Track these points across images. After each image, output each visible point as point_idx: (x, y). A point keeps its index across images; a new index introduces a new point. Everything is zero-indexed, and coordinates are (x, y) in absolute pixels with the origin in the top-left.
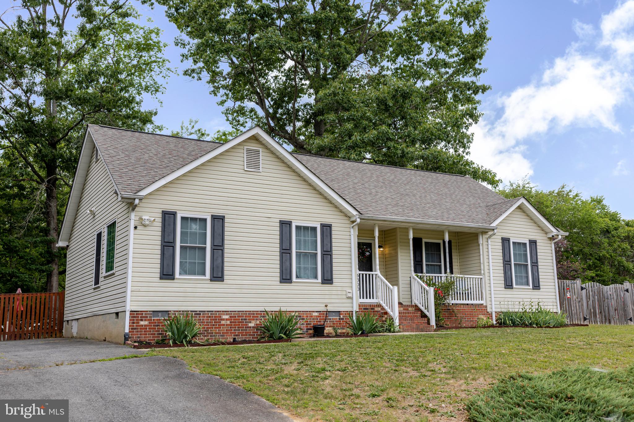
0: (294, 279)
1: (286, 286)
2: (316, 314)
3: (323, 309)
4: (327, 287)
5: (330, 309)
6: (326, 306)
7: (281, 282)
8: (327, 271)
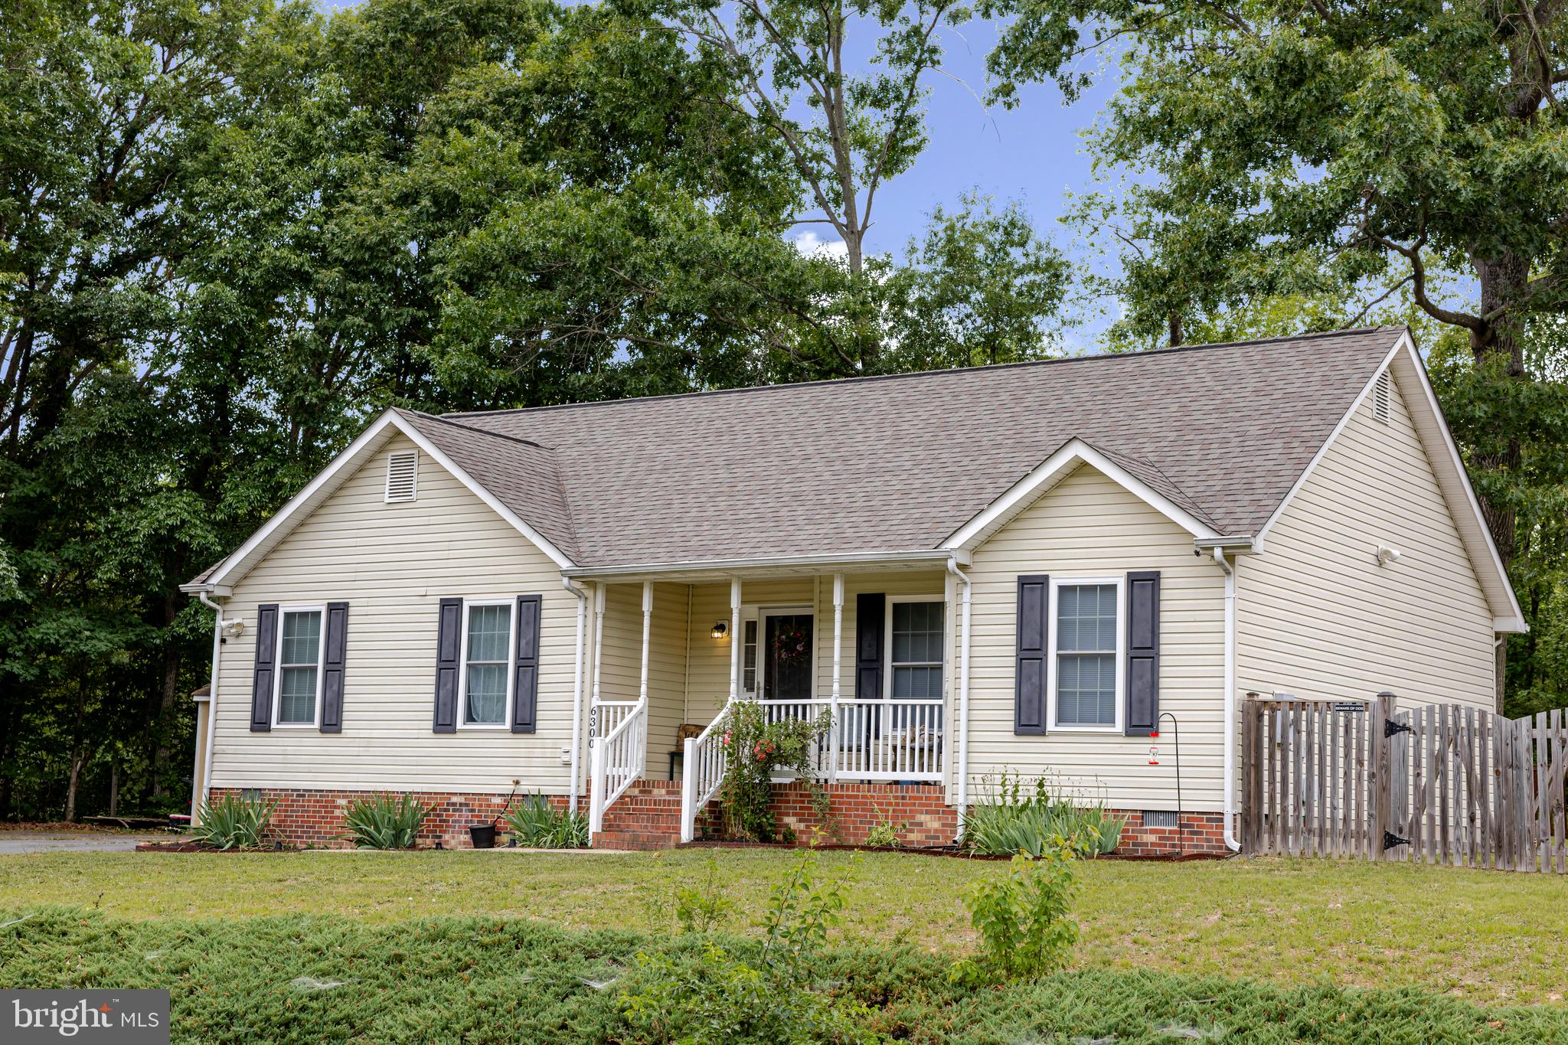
0: (460, 724)
1: (445, 740)
2: (498, 801)
3: (508, 789)
4: (523, 741)
5: (523, 789)
6: (517, 783)
7: (435, 731)
8: (524, 705)
